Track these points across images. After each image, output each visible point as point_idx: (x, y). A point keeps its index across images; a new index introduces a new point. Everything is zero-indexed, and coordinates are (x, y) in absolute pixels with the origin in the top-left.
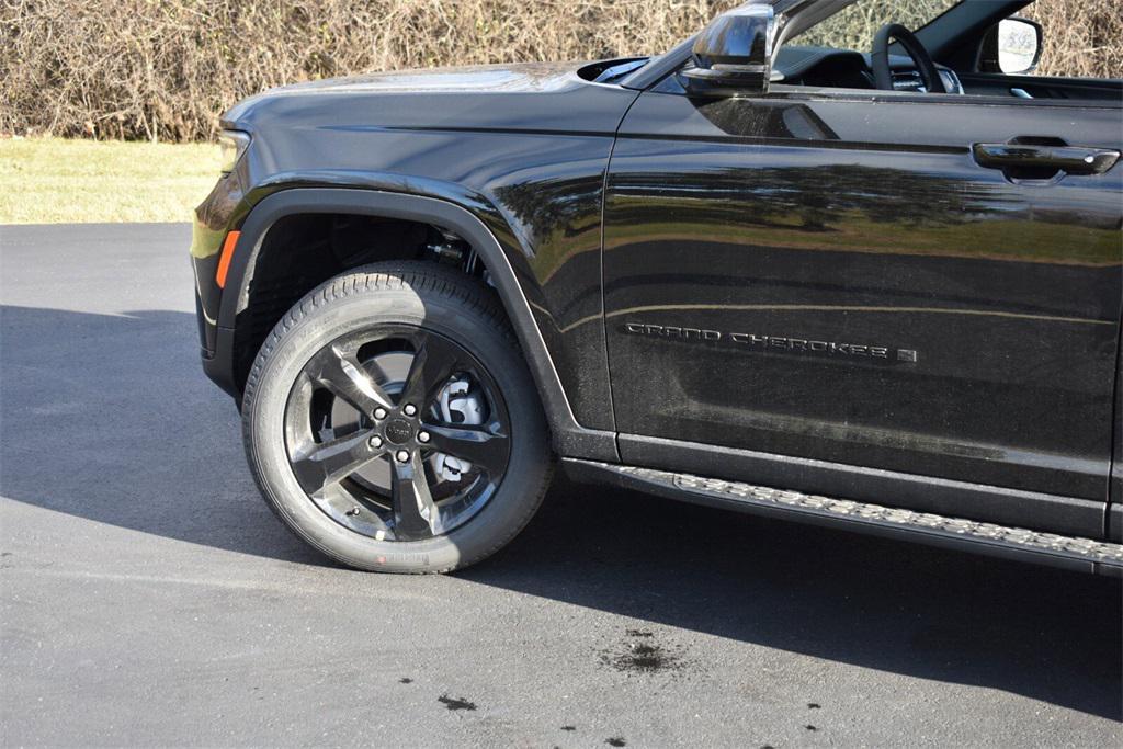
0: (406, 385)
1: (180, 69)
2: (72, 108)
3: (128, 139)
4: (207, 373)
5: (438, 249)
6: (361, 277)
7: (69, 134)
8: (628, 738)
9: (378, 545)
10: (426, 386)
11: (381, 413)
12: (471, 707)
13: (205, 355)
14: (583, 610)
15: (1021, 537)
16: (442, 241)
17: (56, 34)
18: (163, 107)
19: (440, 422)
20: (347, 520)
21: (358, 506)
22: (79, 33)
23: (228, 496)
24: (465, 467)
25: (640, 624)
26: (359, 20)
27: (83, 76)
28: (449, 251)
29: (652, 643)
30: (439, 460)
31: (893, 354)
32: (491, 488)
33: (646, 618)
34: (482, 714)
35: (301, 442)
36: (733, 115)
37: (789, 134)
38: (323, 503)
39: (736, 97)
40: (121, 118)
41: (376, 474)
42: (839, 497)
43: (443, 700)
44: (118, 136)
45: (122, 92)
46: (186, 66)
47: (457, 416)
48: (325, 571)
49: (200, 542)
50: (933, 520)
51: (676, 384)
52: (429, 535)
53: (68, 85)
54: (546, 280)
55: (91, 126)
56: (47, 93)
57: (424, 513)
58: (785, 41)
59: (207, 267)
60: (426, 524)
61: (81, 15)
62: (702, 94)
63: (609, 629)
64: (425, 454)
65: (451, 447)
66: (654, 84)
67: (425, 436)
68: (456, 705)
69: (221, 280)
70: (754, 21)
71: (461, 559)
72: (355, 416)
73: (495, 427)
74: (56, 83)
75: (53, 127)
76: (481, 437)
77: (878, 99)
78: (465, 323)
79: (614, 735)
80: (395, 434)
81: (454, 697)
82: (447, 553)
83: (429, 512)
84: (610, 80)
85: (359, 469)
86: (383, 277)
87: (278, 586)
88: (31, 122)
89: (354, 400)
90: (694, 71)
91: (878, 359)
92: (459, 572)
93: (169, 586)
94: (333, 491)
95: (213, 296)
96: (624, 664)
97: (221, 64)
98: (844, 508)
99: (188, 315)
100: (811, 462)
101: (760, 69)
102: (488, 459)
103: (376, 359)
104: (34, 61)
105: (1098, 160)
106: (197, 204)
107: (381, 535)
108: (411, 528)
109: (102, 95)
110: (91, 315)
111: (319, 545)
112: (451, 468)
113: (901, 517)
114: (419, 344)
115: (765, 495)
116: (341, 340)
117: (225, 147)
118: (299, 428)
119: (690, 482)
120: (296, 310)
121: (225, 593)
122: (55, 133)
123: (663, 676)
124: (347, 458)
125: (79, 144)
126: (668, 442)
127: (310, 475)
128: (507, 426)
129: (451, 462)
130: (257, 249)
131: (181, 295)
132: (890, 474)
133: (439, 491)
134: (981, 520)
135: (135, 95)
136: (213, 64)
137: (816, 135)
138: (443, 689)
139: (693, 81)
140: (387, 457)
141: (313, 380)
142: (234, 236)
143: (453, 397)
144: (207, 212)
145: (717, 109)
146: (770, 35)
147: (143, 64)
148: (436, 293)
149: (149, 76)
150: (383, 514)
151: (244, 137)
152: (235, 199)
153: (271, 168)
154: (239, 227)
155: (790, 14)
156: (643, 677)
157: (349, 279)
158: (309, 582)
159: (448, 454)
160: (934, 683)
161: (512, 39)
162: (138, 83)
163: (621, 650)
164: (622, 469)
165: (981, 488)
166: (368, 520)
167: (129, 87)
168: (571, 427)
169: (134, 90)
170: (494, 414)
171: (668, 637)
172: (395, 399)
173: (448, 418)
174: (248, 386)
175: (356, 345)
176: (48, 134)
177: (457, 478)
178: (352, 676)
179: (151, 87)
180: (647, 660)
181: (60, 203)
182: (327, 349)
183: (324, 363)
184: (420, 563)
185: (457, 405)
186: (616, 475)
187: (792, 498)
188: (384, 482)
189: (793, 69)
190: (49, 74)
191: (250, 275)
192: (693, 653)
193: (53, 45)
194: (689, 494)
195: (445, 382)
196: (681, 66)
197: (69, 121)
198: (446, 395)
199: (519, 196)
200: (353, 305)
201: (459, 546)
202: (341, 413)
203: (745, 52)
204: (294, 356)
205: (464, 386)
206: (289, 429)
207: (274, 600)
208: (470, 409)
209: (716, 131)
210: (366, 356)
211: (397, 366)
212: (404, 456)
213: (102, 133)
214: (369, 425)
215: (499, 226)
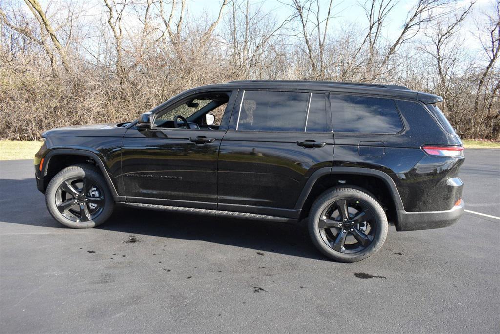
0: (82, 189)
1: (41, 124)
2: (13, 133)
3: (28, 140)
4: (39, 190)
5: (89, 161)
6: (72, 167)
7: (13, 139)
8: (127, 255)
9: (77, 223)
10: (86, 190)
11: (77, 195)
12: (94, 252)
13: (37, 185)
14: (121, 233)
15: (203, 211)
16: (90, 160)
17: (9, 117)
18: (37, 133)
19: (90, 197)
20: (70, 218)
21: (72, 215)
22: (15, 116)
23: (45, 216)
24: (96, 206)
25: (133, 234)
26: (85, 113)
27: (16, 126)
28: (92, 162)
29: (134, 238)
30: (90, 204)
31: (177, 178)
32: (102, 209)
33: (134, 233)
34: (97, 253)
35: (59, 202)
36: (146, 133)
37: (157, 137)
38: (65, 215)
39: (147, 130)
40: (26, 136)
41: (76, 208)
42: (170, 206)
43: (89, 251)
44: (26, 140)
45: (27, 130)
46: (43, 124)
47: (94, 195)
48: (66, 229)
49: (37, 225)
50: (187, 209)
51: (137, 185)
52: (88, 220)
53: (12, 128)
54: (111, 167)
55: (18, 138)
56: (7, 130)
57: (87, 215)
58: (156, 119)
59: (37, 167)
60: (88, 218)
61: (15, 112)
62: (140, 129)
63: (127, 236)
64: (87, 203)
65: (93, 202)
66: (131, 127)
67: (87, 200)
68: (90, 252)
69: (40, 169)
70: (148, 115)
71: (96, 225)
72: (71, 196)
73: (102, 197)
74: (9, 128)
75: (8, 138)
76: (98, 199)
77: (173, 130)
78: (94, 175)
79: (124, 255)
80: (80, 199)
81: (91, 251)
82: (93, 224)
83: (89, 216)
84: (124, 127)
85: (72, 207)
86: (76, 167)
87: (54, 233)
88: (3, 137)
89: (71, 192)
90: (138, 125)
91: (175, 179)
92: (96, 227)
93: (29, 235)
94: (67, 213)
95: (39, 173)
96: (128, 242)
97: (52, 123)
98: (170, 208)
99: (34, 179)
100: (164, 199)
101: (149, 124)
102: (100, 203)
103: (76, 184)
104: (3, 123)
105: (211, 140)
106: (35, 153)
107: (78, 221)
108: (84, 219)
109: (21, 130)
110: (15, 180)
111: (64, 224)
112: (93, 206)
113: (181, 209)
114: (85, 181)
115: (155, 206)
116: (67, 181)
117: (41, 141)
118: (59, 199)
119: (141, 205)
120: (57, 175)
121: (42, 235)
122: (9, 140)
123: (136, 243)
124: (70, 205)
125: (15, 142)
126: (136, 197)
127: (61, 209)
128: (105, 197)
129: (93, 205)
130: (48, 162)
131: (32, 175)
132: (179, 201)
133: (91, 211)
134: (196, 208)
135: (30, 130)
136: (49, 123)
137: (163, 137)
138: (89, 250)
139: (138, 127)
140: (78, 204)
141: (61, 189)
142: (43, 160)
143: (93, 191)
144: (37, 155)
145: (143, 132)
146: (151, 118)
147: (32, 123)
148: (88, 170)
149: (33, 126)
150: (78, 217)
151: (45, 139)
152: (43, 151)
153: (52, 145)
154: (44, 158)
155: (157, 114)
156: (131, 244)
157: (69, 168)
158: (62, 232)
159: (92, 203)
160: (189, 240)
161: (121, 118)
162: (31, 128)
163: (128, 239)
164: (128, 203)
165: (195, 202)
166: (75, 218)
167: (28, 128)
168: (117, 195)
169: (29, 129)
170: (102, 194)
171: (138, 236)
172: (80, 192)
173: (92, 196)
174: (46, 191)
175: (71, 181)
176: (7, 140)
177: (94, 208)
178: (69, 249)
179: (34, 128)
180: (133, 241)
181: (9, 155)
182: (64, 182)
183: (64, 185)
184: (87, 226)
185: (93, 193)
186: (126, 205)
187: (161, 207)
188: (78, 210)
189: (159, 124)
190: (7, 126)
191: (47, 168)
192: (143, 239)
193: (8, 119)
194: (140, 207)
195: (91, 188)
196: (136, 124)
197: (12, 137)
198: (91, 191)
199: (102, 151)
200: (70, 173)
201: (95, 222)
202: (68, 196)
203: (146, 121)
204: (57, 184)
205: (95, 189)
206: (56, 199)
207: (53, 236)
208: (96, 194)
209: (143, 136)
210: (73, 184)
211: (80, 185)
212: (82, 204)
213: (22, 139)
214: (74, 198)
215: (101, 157)
